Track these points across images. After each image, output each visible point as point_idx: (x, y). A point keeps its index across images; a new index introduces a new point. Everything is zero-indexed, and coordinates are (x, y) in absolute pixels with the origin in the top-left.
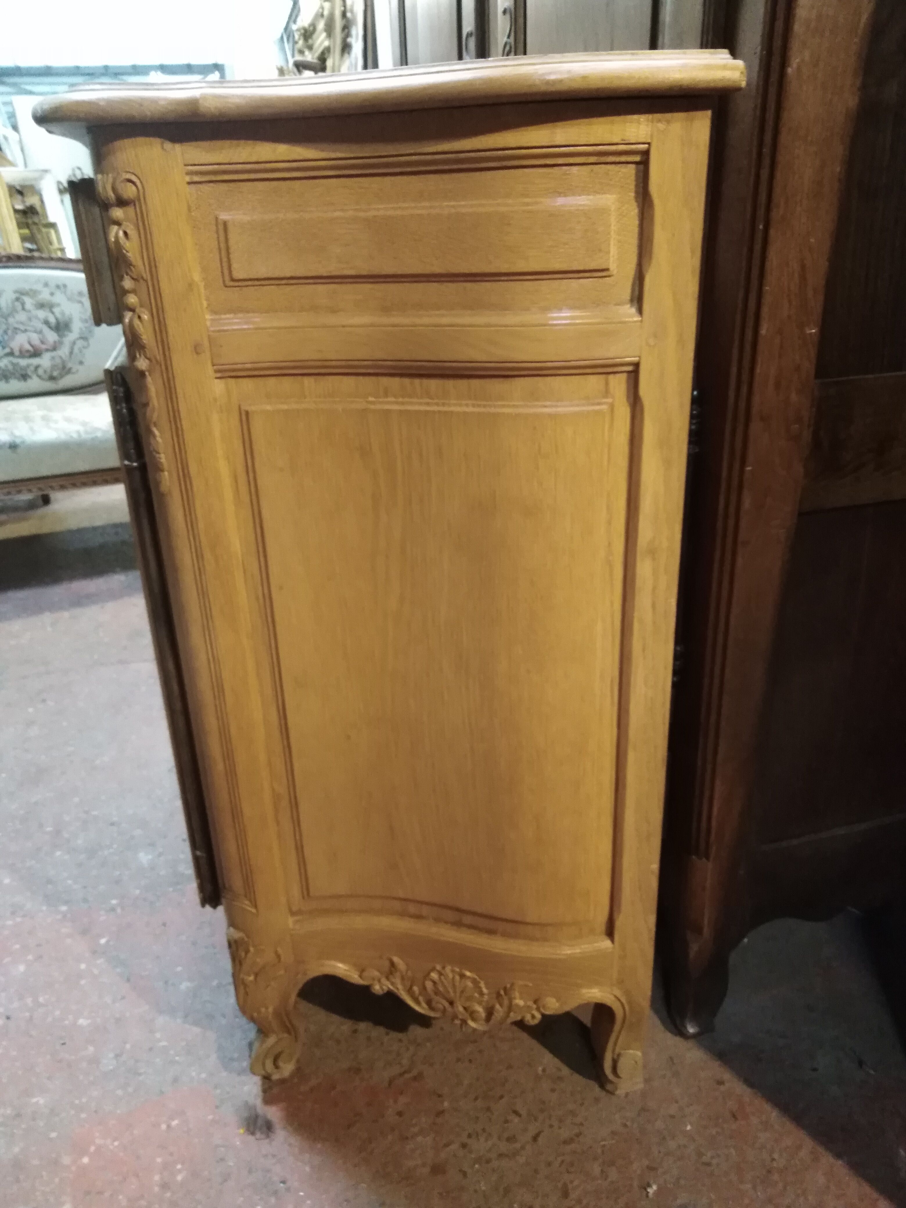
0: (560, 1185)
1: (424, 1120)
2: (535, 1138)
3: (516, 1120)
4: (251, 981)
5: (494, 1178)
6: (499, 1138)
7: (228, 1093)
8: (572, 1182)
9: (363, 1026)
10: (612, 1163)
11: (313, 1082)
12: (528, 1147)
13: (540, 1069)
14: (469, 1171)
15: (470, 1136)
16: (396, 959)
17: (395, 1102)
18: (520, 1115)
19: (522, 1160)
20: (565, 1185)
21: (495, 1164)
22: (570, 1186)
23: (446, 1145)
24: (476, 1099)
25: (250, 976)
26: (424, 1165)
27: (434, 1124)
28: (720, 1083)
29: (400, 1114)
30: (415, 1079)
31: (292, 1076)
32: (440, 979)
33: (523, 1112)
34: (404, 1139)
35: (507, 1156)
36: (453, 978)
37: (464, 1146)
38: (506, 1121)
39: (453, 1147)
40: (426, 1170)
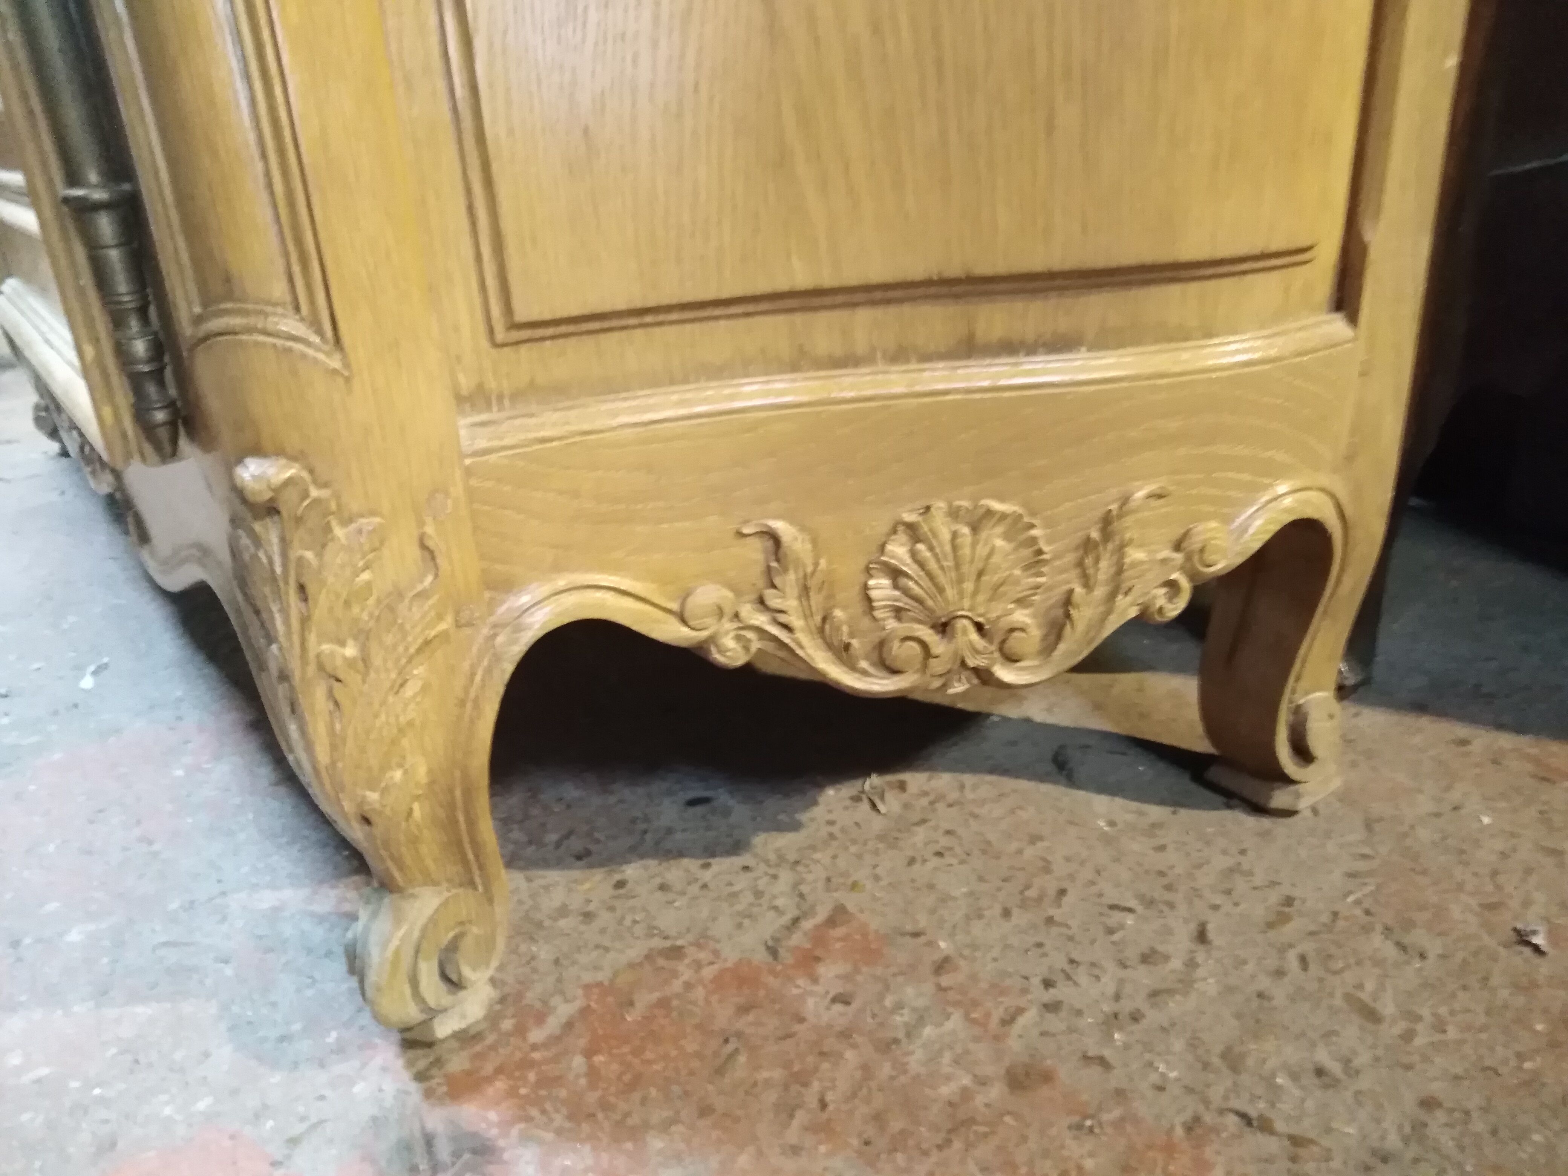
0: (1338, 1001)
1: (910, 991)
2: (1202, 936)
3: (1130, 920)
4: (350, 663)
5: (1178, 1045)
6: (1123, 965)
7: (303, 1119)
8: (1360, 986)
9: (632, 871)
10: (1408, 925)
11: (563, 1011)
12: (1200, 957)
13: (1102, 823)
14: (1107, 1053)
15: (1048, 984)
16: (779, 526)
17: (815, 980)
18: (1130, 910)
19: (1210, 986)
20: (1349, 998)
21: (1153, 1017)
22: (1364, 996)
23: (1008, 1021)
24: (1007, 913)
25: (342, 643)
26: (983, 1082)
27: (941, 989)
28: (1464, 742)
29: (843, 999)
30: (831, 922)
31: (493, 1018)
32: (913, 554)
33: (1132, 903)
34: (887, 1046)
35: (1170, 992)
36: (955, 535)
37: (1052, 1007)
38: (1110, 931)
39: (1031, 1015)
40: (996, 1092)
